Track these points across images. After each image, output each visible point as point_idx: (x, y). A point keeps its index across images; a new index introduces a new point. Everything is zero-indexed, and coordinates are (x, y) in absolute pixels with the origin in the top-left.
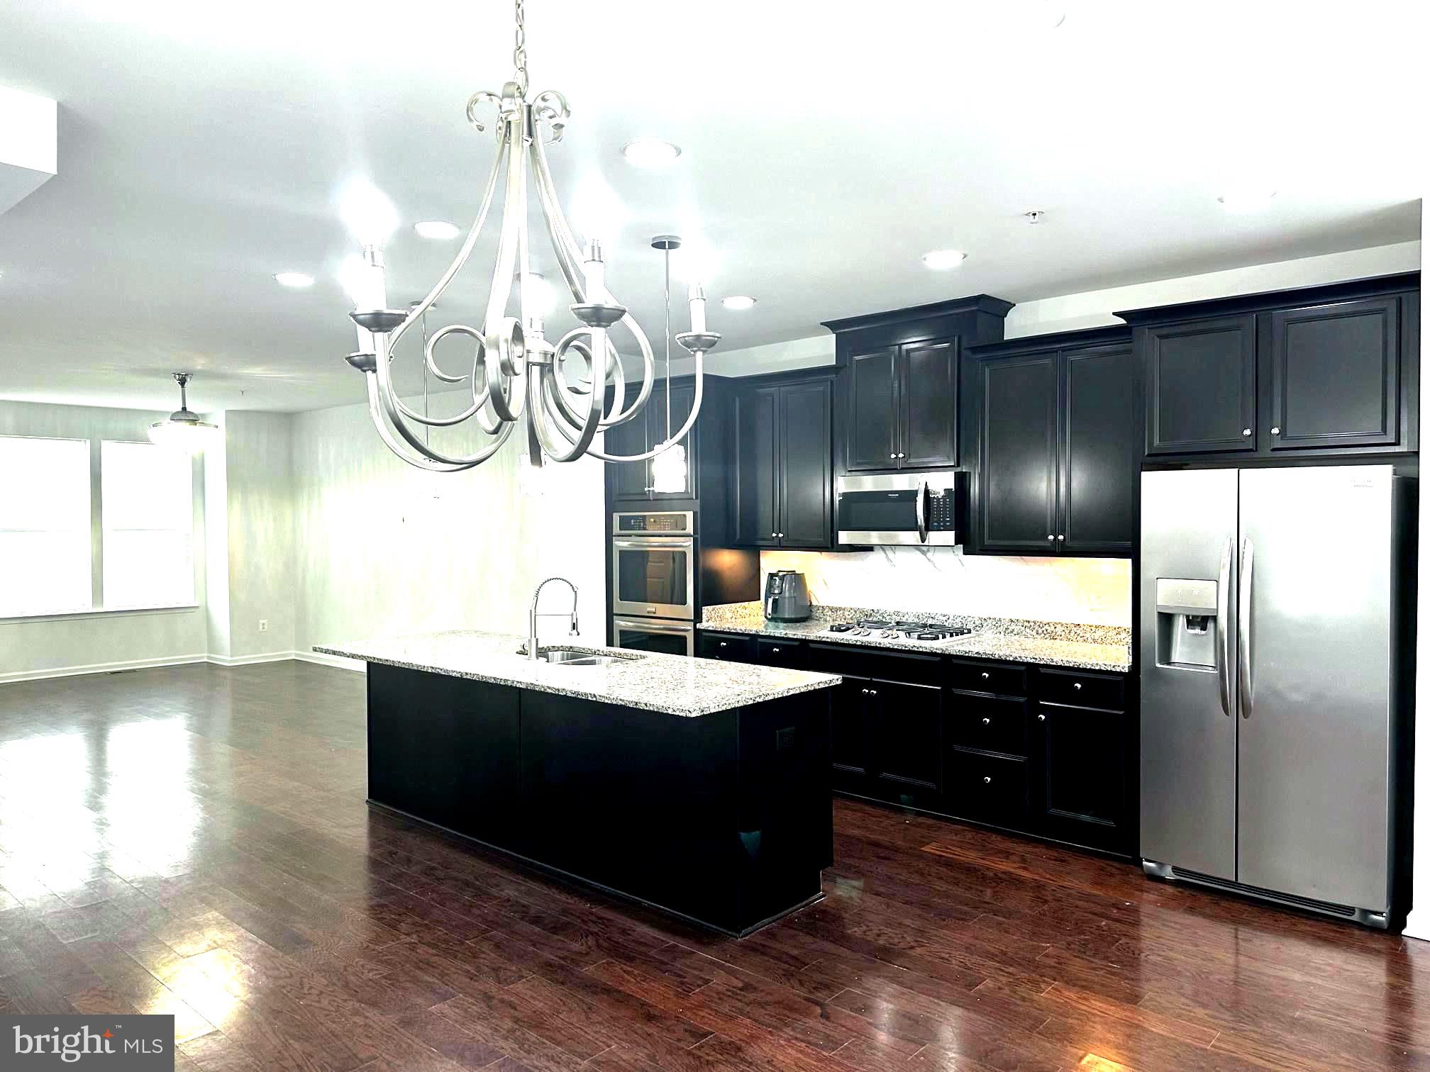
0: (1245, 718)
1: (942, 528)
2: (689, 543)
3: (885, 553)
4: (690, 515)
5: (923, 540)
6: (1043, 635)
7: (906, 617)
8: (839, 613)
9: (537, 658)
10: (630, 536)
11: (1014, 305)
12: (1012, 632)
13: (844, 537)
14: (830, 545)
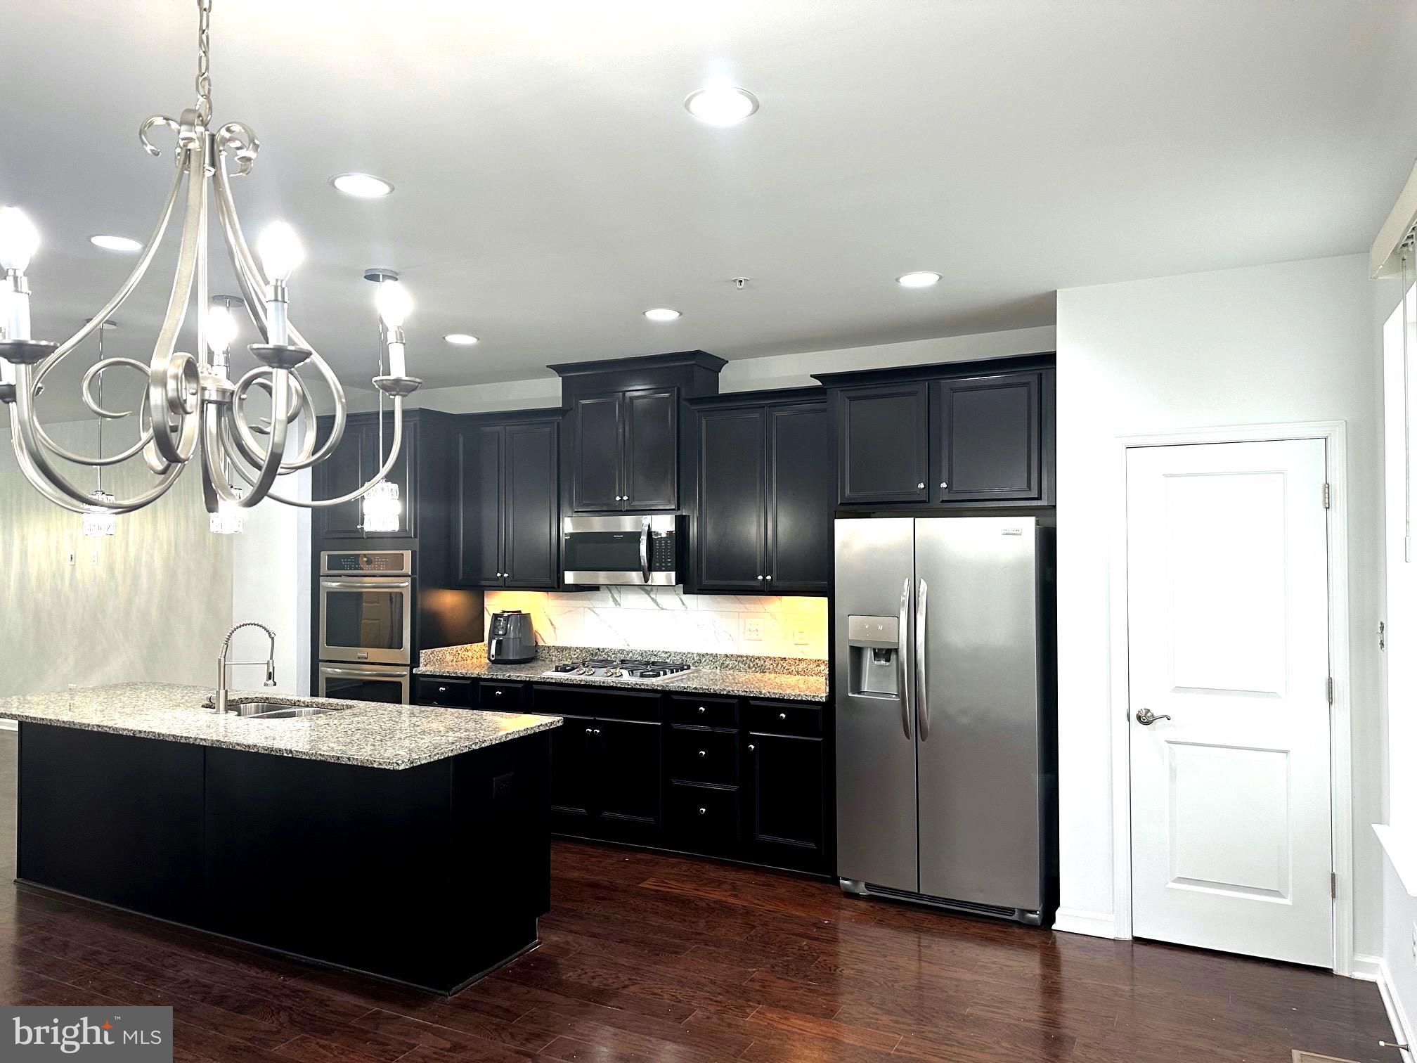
0: (923, 741)
1: (664, 569)
2: (407, 583)
3: (611, 593)
4: (408, 555)
5: (646, 580)
6: (754, 669)
7: (631, 655)
8: (564, 653)
9: (227, 712)
10: (340, 576)
11: (727, 362)
12: (727, 667)
13: (570, 577)
14: (555, 585)
